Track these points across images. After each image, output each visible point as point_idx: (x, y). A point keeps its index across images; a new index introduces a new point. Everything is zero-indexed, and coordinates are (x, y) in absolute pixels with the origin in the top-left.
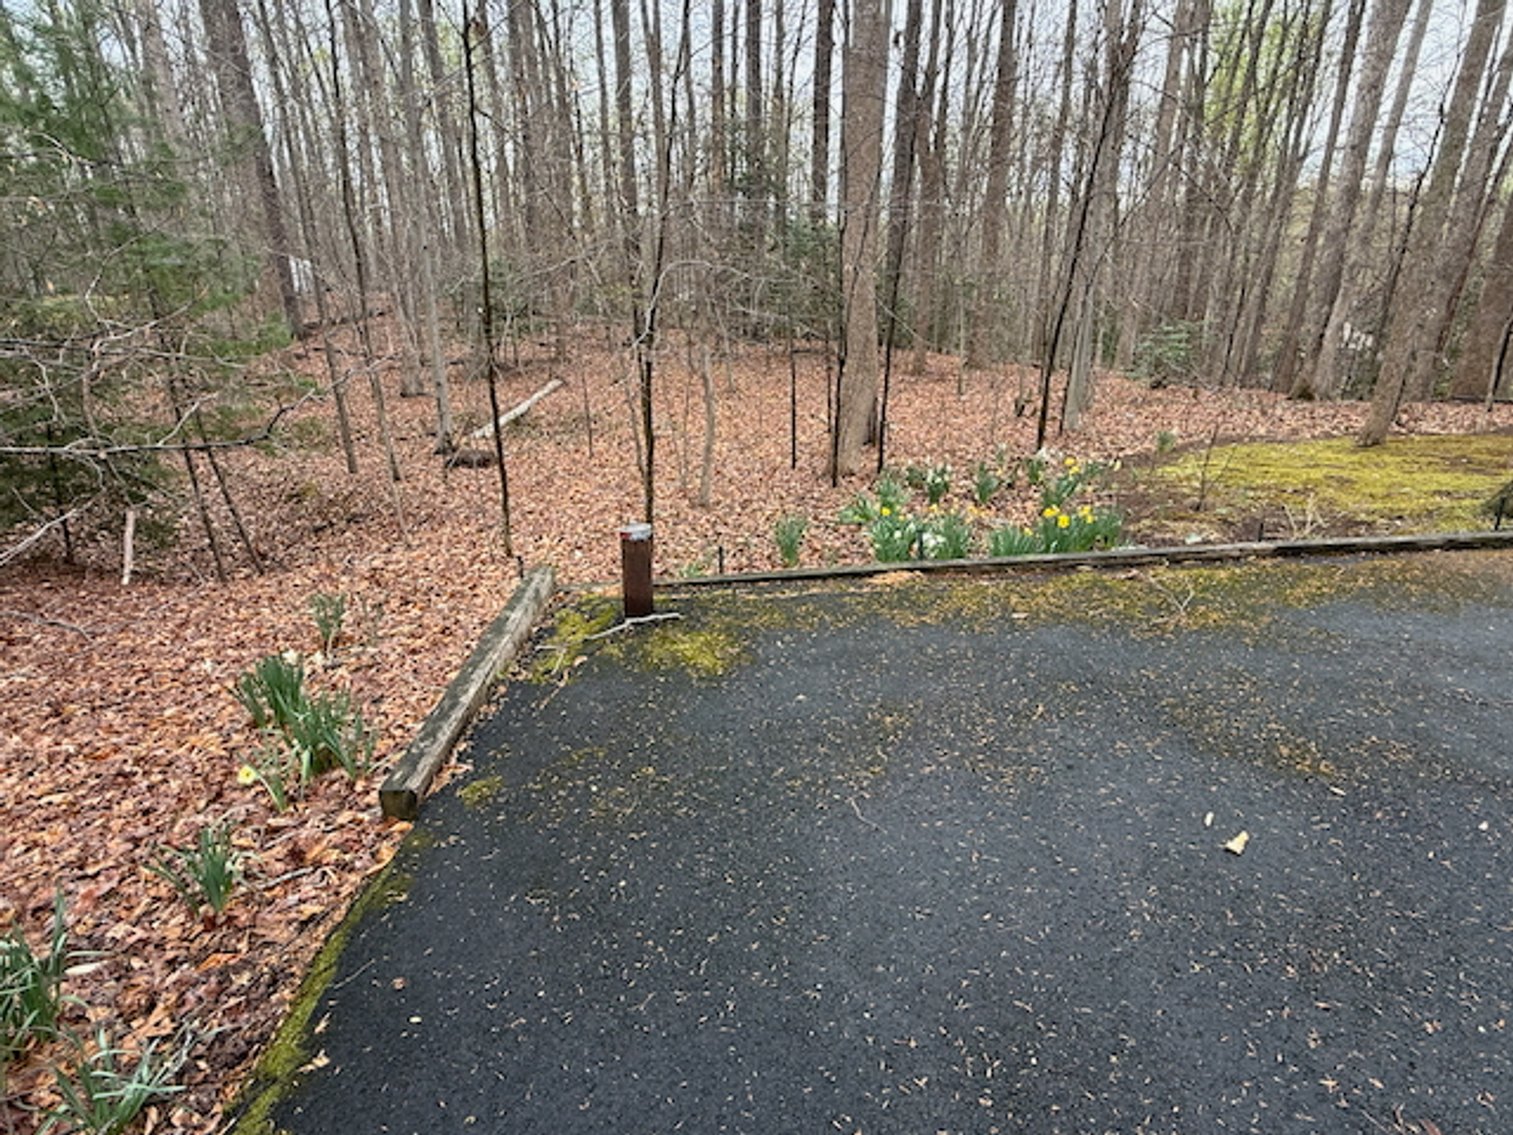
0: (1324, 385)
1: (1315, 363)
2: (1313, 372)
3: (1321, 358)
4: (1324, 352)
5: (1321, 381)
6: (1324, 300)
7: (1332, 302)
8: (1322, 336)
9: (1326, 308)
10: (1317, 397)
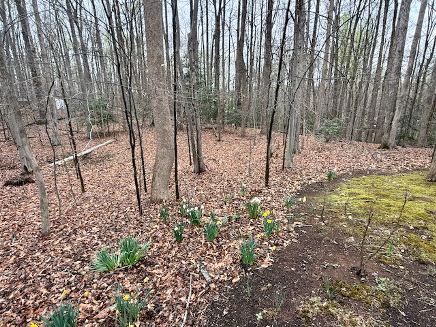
0: (393, 143)
1: (389, 134)
2: (388, 138)
3: (391, 133)
4: (392, 130)
5: (392, 141)
6: (391, 110)
7: (394, 111)
8: (391, 124)
9: (392, 113)
10: (390, 147)
